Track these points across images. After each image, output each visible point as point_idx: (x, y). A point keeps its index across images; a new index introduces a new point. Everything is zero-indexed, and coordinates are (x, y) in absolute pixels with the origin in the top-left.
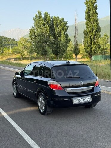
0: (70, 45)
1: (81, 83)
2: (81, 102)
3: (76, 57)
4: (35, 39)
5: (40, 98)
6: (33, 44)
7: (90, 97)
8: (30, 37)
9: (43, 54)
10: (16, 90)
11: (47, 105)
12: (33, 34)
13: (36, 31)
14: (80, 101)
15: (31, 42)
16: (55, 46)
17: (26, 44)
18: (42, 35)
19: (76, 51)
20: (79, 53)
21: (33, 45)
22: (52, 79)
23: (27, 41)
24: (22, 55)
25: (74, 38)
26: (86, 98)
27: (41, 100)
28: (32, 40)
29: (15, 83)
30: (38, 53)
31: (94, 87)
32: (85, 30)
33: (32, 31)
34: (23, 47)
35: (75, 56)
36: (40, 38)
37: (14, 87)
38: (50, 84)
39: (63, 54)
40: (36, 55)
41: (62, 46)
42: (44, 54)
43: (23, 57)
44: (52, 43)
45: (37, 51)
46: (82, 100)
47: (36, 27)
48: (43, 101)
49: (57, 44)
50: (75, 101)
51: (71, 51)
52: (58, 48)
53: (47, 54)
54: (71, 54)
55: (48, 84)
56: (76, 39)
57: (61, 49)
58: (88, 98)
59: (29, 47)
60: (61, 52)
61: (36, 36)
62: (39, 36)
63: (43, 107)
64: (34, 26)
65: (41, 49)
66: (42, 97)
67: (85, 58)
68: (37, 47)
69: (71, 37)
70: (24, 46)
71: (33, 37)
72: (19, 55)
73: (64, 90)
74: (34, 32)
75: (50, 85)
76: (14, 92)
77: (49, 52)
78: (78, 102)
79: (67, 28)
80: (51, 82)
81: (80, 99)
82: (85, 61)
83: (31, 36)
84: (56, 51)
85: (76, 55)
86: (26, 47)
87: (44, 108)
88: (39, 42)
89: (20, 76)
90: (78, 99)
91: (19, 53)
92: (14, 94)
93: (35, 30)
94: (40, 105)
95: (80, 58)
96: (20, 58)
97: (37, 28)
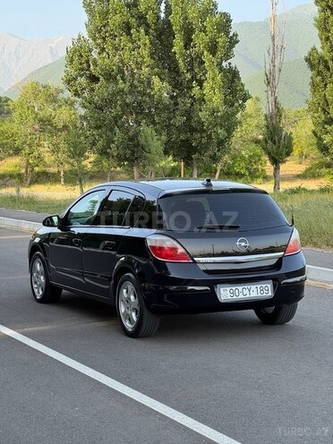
0: (250, 116)
1: (243, 244)
2: (241, 296)
3: (277, 169)
4: (92, 90)
5: (125, 291)
6: (82, 112)
7: (269, 286)
8: (68, 82)
9: (127, 159)
10: (42, 278)
11: (144, 307)
12: (82, 70)
13: (95, 55)
14: (241, 294)
15: (72, 104)
16: (179, 120)
17: (49, 110)
18: (121, 71)
19: (277, 146)
20: (288, 154)
21: (84, 118)
22: (159, 231)
23: (53, 99)
24: (28, 164)
25: (265, 88)
26: (259, 286)
27: (125, 295)
28: (77, 94)
29: (38, 255)
30: (104, 153)
31: (283, 256)
32: (314, 49)
33: (78, 56)
34: (37, 127)
35: (272, 168)
36: (112, 88)
37: (36, 268)
38: (153, 245)
39: (215, 159)
40: (96, 163)
41: (210, 123)
42: (133, 156)
43: (36, 169)
44: (166, 108)
45: (100, 143)
46: (246, 292)
47: (95, 40)
48: (132, 297)
49: (188, 114)
50: (226, 294)
51: (257, 142)
52: (193, 130)
53: (146, 158)
54: (255, 158)
55: (149, 244)
56: (273, 92)
57: (204, 135)
58: (264, 286)
59: (60, 125)
60: (206, 148)
61: (94, 79)
62: (110, 77)
63: (134, 314)
64: (86, 35)
65: (118, 136)
66: (130, 286)
67: (320, 176)
68: (100, 127)
69: (251, 79)
70: (41, 120)
71: (83, 81)
72: (16, 160)
73: (195, 262)
74: (87, 62)
75: (153, 248)
76: (35, 286)
77: (153, 150)
78: (235, 297)
79: (233, 42)
80: (156, 241)
81: (240, 288)
82: (317, 188)
83: (75, 79)
84: (187, 143)
85: (276, 162)
86: (46, 124)
87: (135, 318)
88: (109, 102)
89: (56, 230)
90: (234, 288)
91: (17, 152)
92: (36, 291)
93: (90, 51)
94: (122, 309)
95: (299, 176)
96: (20, 175)
97: (99, 41)
